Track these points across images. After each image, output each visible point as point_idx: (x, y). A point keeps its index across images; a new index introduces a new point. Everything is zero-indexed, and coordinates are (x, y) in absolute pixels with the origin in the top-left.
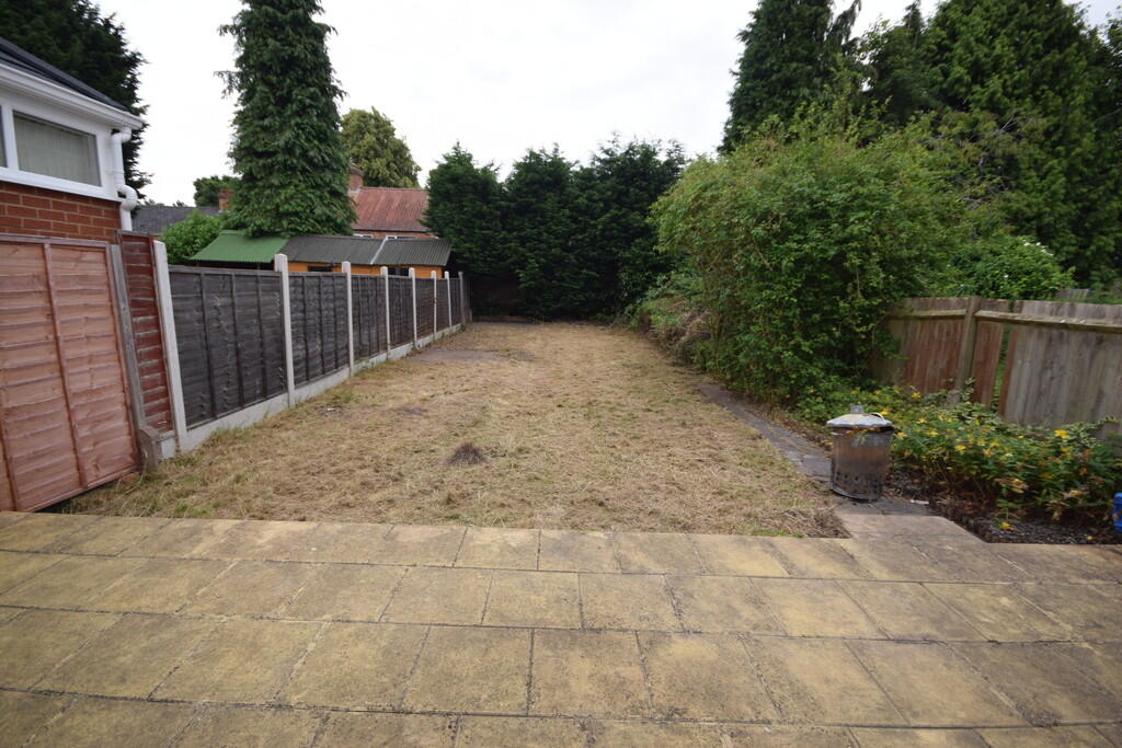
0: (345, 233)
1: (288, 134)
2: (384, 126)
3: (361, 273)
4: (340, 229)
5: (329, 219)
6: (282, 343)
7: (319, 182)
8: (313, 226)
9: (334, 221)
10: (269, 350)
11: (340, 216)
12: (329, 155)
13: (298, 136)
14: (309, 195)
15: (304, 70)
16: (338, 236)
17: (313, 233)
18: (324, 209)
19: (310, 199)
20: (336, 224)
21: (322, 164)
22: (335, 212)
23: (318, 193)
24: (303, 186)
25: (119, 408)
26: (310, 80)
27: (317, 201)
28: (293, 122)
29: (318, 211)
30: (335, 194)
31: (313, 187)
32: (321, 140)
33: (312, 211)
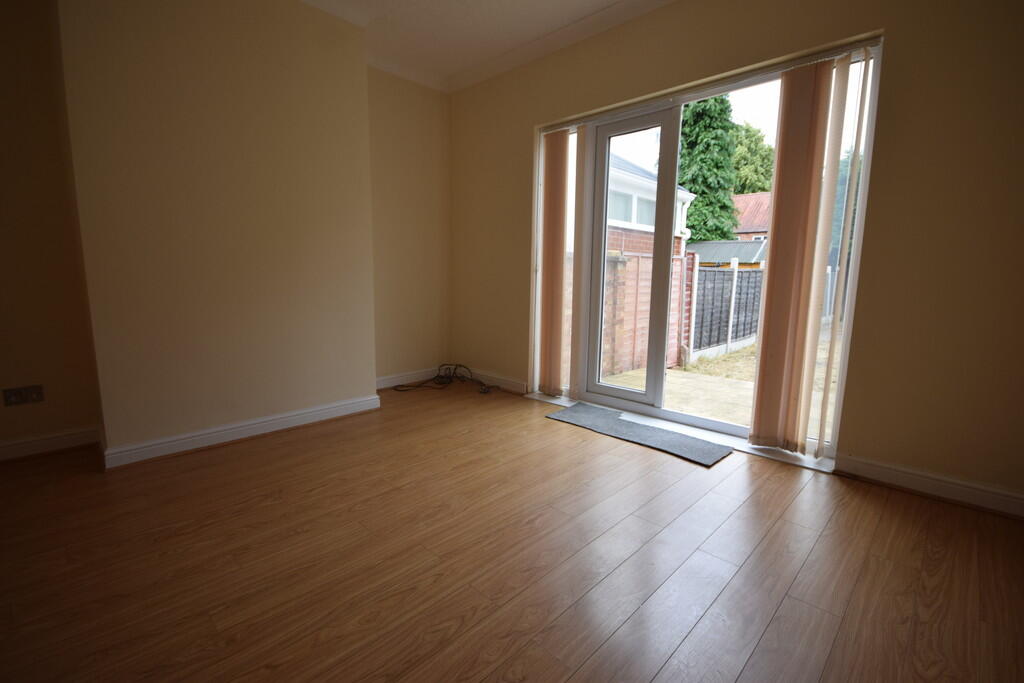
0: (728, 238)
1: (695, 168)
2: (754, 135)
3: (744, 269)
4: (724, 235)
5: (717, 228)
6: (728, 312)
7: (713, 200)
8: (705, 235)
9: (722, 230)
10: (723, 316)
11: (726, 224)
12: (723, 178)
13: (701, 168)
14: (704, 211)
15: (711, 118)
16: (723, 241)
17: (704, 240)
18: (715, 220)
19: (705, 214)
20: (722, 232)
21: (717, 186)
22: (723, 223)
23: (711, 209)
24: (701, 204)
25: (676, 334)
26: (715, 125)
27: (709, 216)
28: (699, 159)
29: (710, 223)
30: (724, 207)
31: (707, 205)
32: (718, 168)
33: (705, 223)
